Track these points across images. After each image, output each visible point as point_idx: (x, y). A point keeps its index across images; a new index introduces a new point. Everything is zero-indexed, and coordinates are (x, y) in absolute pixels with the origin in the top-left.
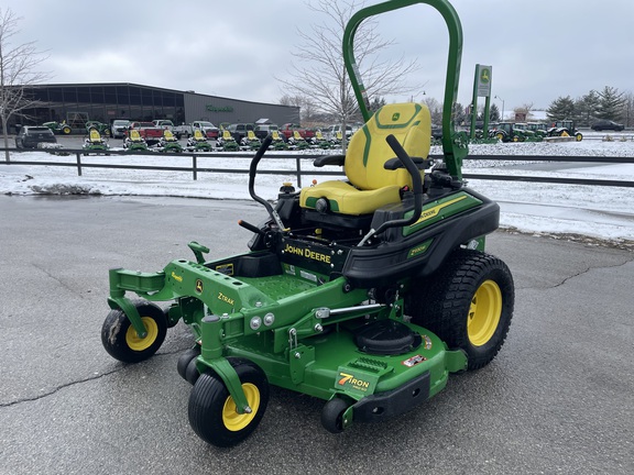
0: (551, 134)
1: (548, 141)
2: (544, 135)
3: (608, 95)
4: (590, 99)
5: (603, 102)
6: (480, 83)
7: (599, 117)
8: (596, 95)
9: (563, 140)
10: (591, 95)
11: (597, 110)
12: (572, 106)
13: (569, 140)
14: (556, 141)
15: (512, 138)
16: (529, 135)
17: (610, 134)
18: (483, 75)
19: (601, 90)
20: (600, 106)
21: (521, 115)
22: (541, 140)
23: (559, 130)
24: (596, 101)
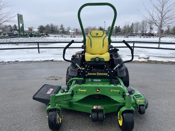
0: (42, 35)
1: (42, 37)
2: (40, 35)
3: (52, 26)
4: (48, 26)
5: (51, 27)
6: (20, 20)
7: (51, 31)
8: (49, 25)
9: (45, 37)
10: (48, 25)
11: (50, 29)
12: (44, 28)
13: (47, 37)
14: (44, 37)
15: (32, 36)
16: (37, 35)
17: (56, 35)
18: (20, 17)
19: (50, 24)
20: (50, 28)
21: (31, 29)
22: (40, 37)
23: (44, 34)
24: (49, 27)
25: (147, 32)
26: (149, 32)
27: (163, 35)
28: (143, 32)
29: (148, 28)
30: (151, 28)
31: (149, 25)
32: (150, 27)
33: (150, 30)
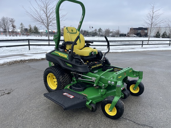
25: (10, 30)
26: (12, 30)
27: (29, 34)
28: (5, 30)
29: (10, 27)
30: (14, 27)
31: (10, 23)
32: (13, 25)
33: (12, 28)
